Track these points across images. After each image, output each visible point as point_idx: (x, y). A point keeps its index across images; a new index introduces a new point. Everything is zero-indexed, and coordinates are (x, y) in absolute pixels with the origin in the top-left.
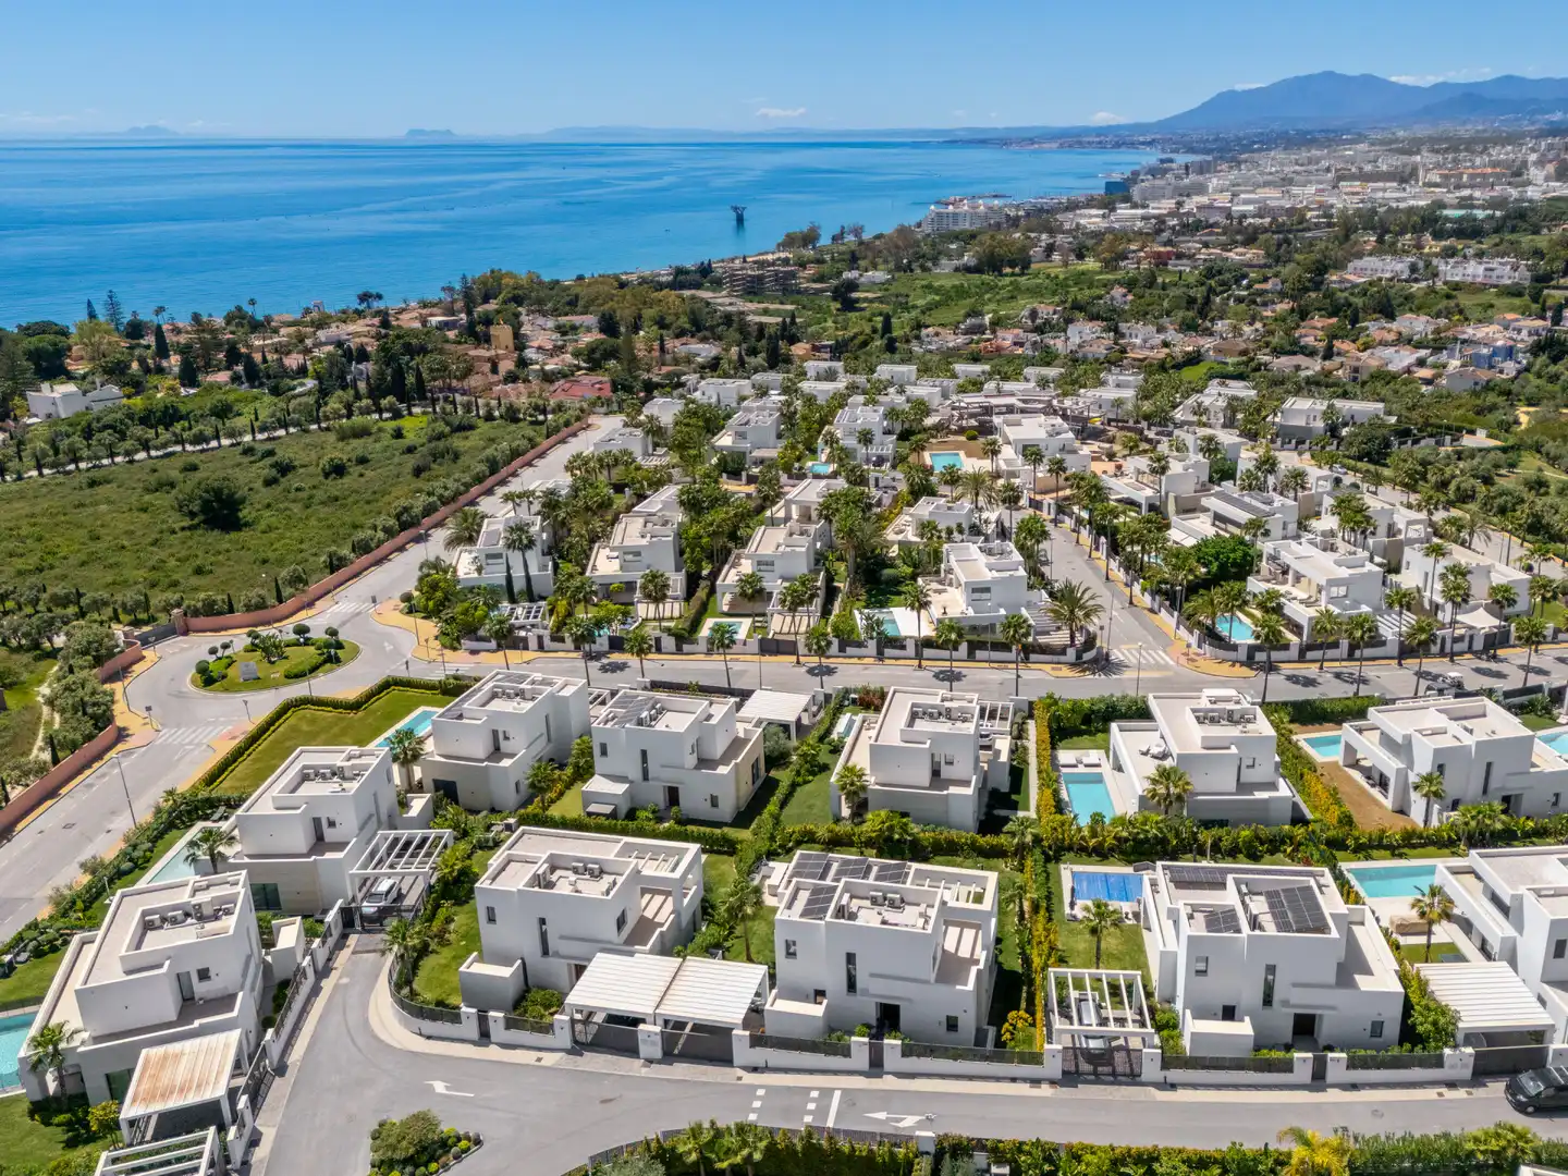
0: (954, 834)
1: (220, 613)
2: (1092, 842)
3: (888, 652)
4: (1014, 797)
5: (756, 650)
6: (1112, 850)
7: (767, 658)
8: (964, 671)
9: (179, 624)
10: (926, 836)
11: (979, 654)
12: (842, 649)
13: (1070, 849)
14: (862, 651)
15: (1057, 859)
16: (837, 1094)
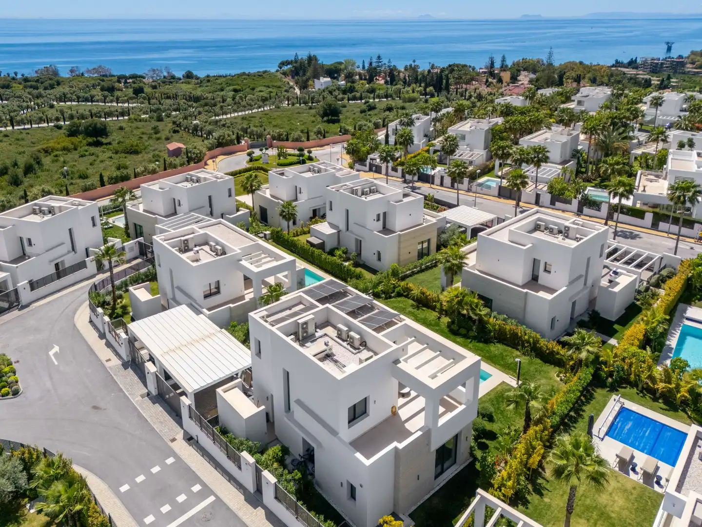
0: (520, 330)
1: (283, 140)
2: (661, 386)
3: (586, 210)
4: (616, 327)
5: (496, 194)
6: (684, 403)
7: (502, 200)
8: (642, 235)
9: (268, 142)
10: (494, 321)
11: (662, 225)
12: (553, 203)
13: (634, 385)
14: (567, 206)
15: (613, 389)
16: (212, 499)
